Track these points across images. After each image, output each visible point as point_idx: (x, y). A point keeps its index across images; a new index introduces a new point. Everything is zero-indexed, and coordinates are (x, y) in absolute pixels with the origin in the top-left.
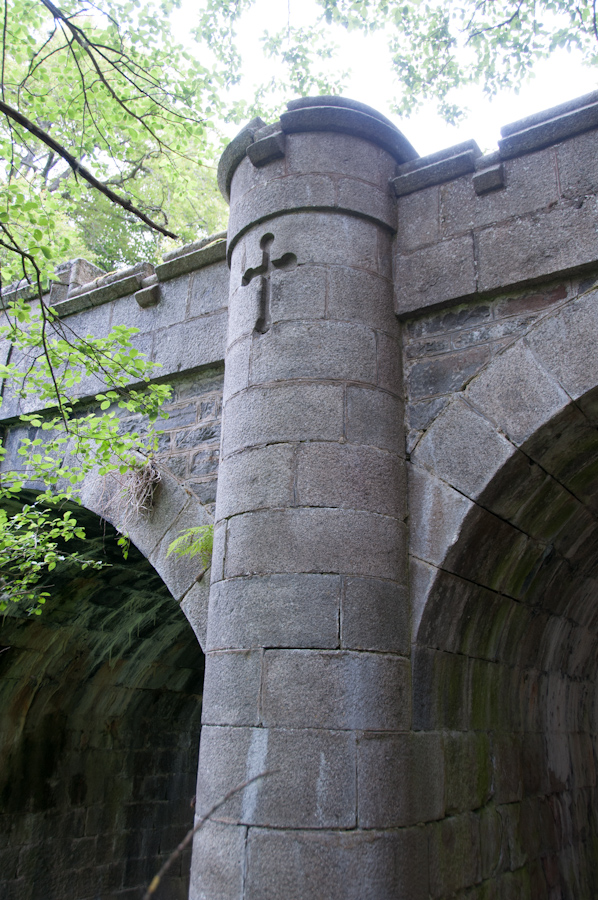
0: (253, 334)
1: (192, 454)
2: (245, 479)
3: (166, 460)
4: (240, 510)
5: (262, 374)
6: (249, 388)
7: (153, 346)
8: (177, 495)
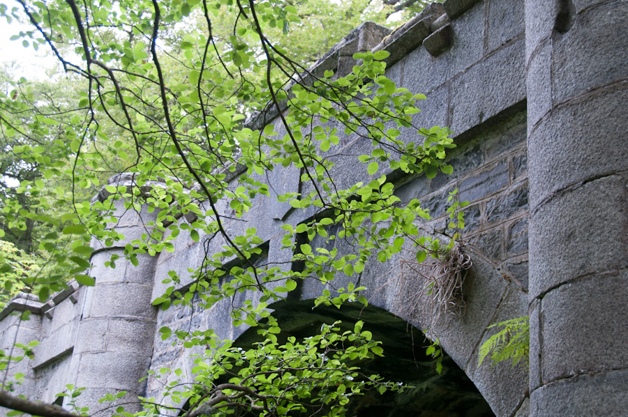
0: (553, 37)
1: (507, 226)
2: (557, 238)
3: (476, 240)
4: (555, 281)
5: (570, 86)
6: (554, 110)
7: (450, 100)
8: (493, 283)
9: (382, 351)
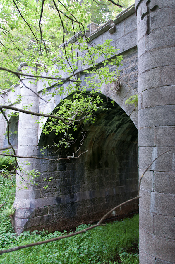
0: (146, 35)
1: (129, 75)
2: (146, 80)
3: (122, 78)
4: (145, 89)
5: (150, 47)
6: (146, 53)
7: (115, 45)
8: (126, 88)
9: (103, 101)
